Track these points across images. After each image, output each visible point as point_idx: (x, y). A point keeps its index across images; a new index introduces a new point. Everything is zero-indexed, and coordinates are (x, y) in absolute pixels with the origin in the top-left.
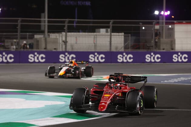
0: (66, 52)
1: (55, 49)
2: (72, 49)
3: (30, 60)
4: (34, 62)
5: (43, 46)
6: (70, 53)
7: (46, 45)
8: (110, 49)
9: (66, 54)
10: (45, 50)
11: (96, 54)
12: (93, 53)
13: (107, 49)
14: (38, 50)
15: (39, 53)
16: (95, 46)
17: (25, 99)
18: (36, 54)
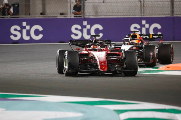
0: (85, 19)
1: (62, 14)
2: (97, 12)
3: (12, 37)
4: (22, 40)
5: (39, 8)
6: (92, 22)
7: (44, 6)
8: (173, 12)
9: (85, 23)
10: (41, 17)
11: (144, 22)
12: (138, 21)
13: (166, 13)
14: (28, 17)
15: (31, 23)
16: (142, 7)
17: (4, 109)
18: (24, 24)
